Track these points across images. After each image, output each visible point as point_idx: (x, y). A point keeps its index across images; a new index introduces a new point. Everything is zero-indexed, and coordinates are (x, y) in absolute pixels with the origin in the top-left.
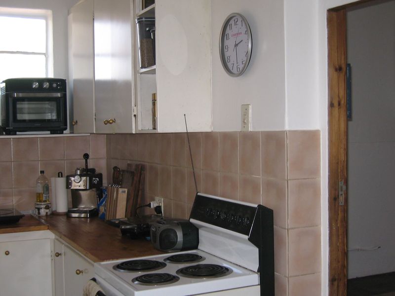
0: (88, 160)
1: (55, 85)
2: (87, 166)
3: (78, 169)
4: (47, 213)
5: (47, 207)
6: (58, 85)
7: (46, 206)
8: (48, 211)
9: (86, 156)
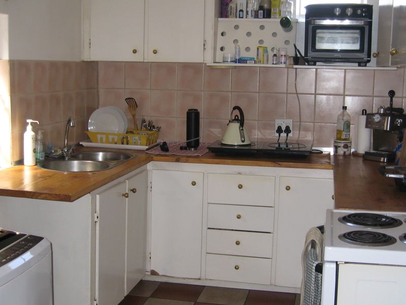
0: (394, 99)
1: (359, 12)
2: (391, 105)
3: (381, 107)
4: (345, 152)
5: (346, 146)
6: (362, 12)
7: (344, 145)
8: (346, 150)
9: (392, 94)
